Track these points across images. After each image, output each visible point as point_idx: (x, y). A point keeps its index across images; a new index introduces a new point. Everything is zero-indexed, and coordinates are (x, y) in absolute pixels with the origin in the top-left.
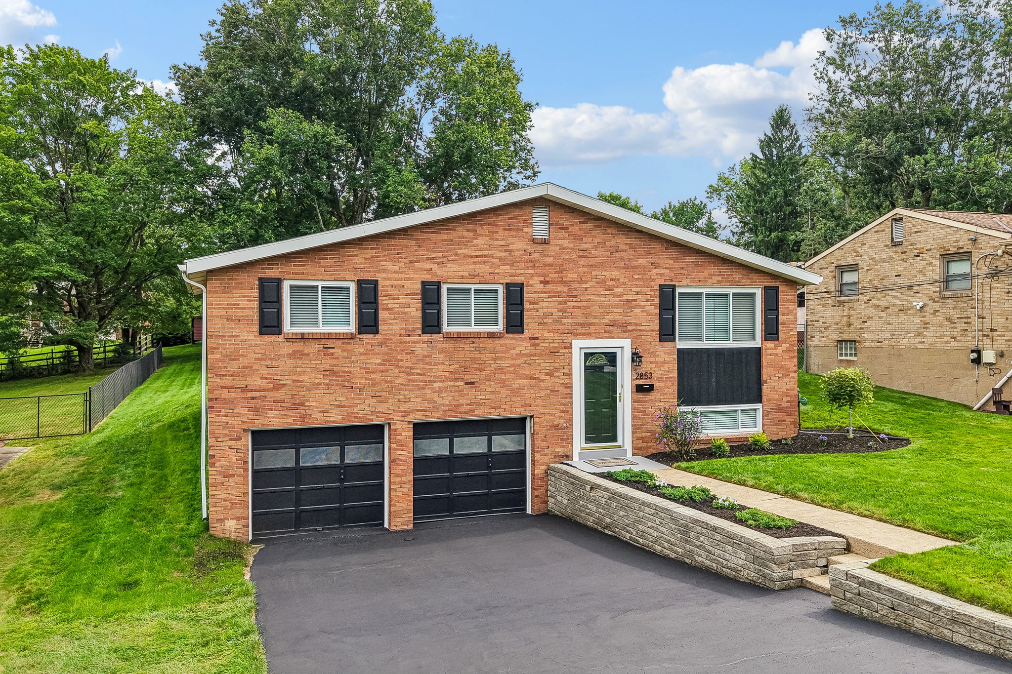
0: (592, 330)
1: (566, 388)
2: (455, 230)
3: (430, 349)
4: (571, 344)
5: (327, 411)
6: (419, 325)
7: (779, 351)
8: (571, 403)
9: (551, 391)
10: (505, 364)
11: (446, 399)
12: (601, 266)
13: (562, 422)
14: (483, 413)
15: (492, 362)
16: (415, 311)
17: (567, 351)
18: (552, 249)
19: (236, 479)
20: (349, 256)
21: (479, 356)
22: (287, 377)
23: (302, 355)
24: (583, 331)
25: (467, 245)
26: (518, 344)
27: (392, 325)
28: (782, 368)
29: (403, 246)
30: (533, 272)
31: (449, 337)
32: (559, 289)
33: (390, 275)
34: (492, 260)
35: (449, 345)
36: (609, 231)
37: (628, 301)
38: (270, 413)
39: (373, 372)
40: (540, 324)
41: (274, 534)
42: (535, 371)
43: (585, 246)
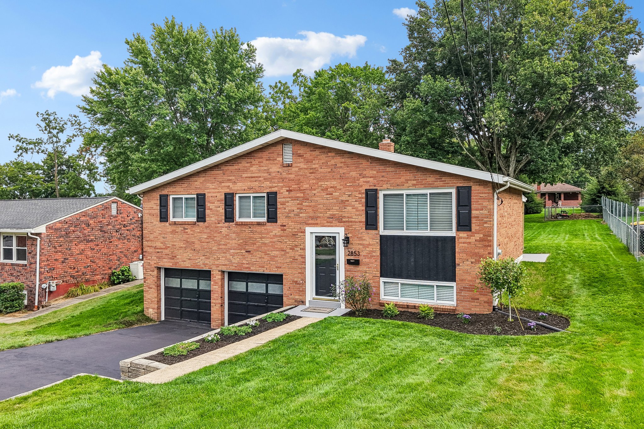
0: (319, 221)
1: (302, 258)
2: (241, 163)
3: (228, 231)
4: (305, 230)
6: (224, 218)
7: (472, 239)
8: (305, 268)
9: (293, 260)
10: (267, 241)
11: (236, 260)
12: (324, 179)
13: (300, 279)
14: (255, 269)
15: (260, 240)
16: (222, 210)
17: (302, 234)
18: (294, 169)
21: (253, 236)
22: (170, 243)
23: (175, 232)
24: (313, 222)
25: (247, 171)
26: (274, 229)
27: (211, 217)
29: (217, 174)
30: (282, 185)
31: (238, 224)
32: (298, 195)
33: (211, 191)
34: (260, 179)
35: (237, 229)
36: (330, 154)
37: (343, 202)
39: (203, 242)
40: (287, 217)
41: (172, 319)
42: (284, 246)
43: (314, 166)
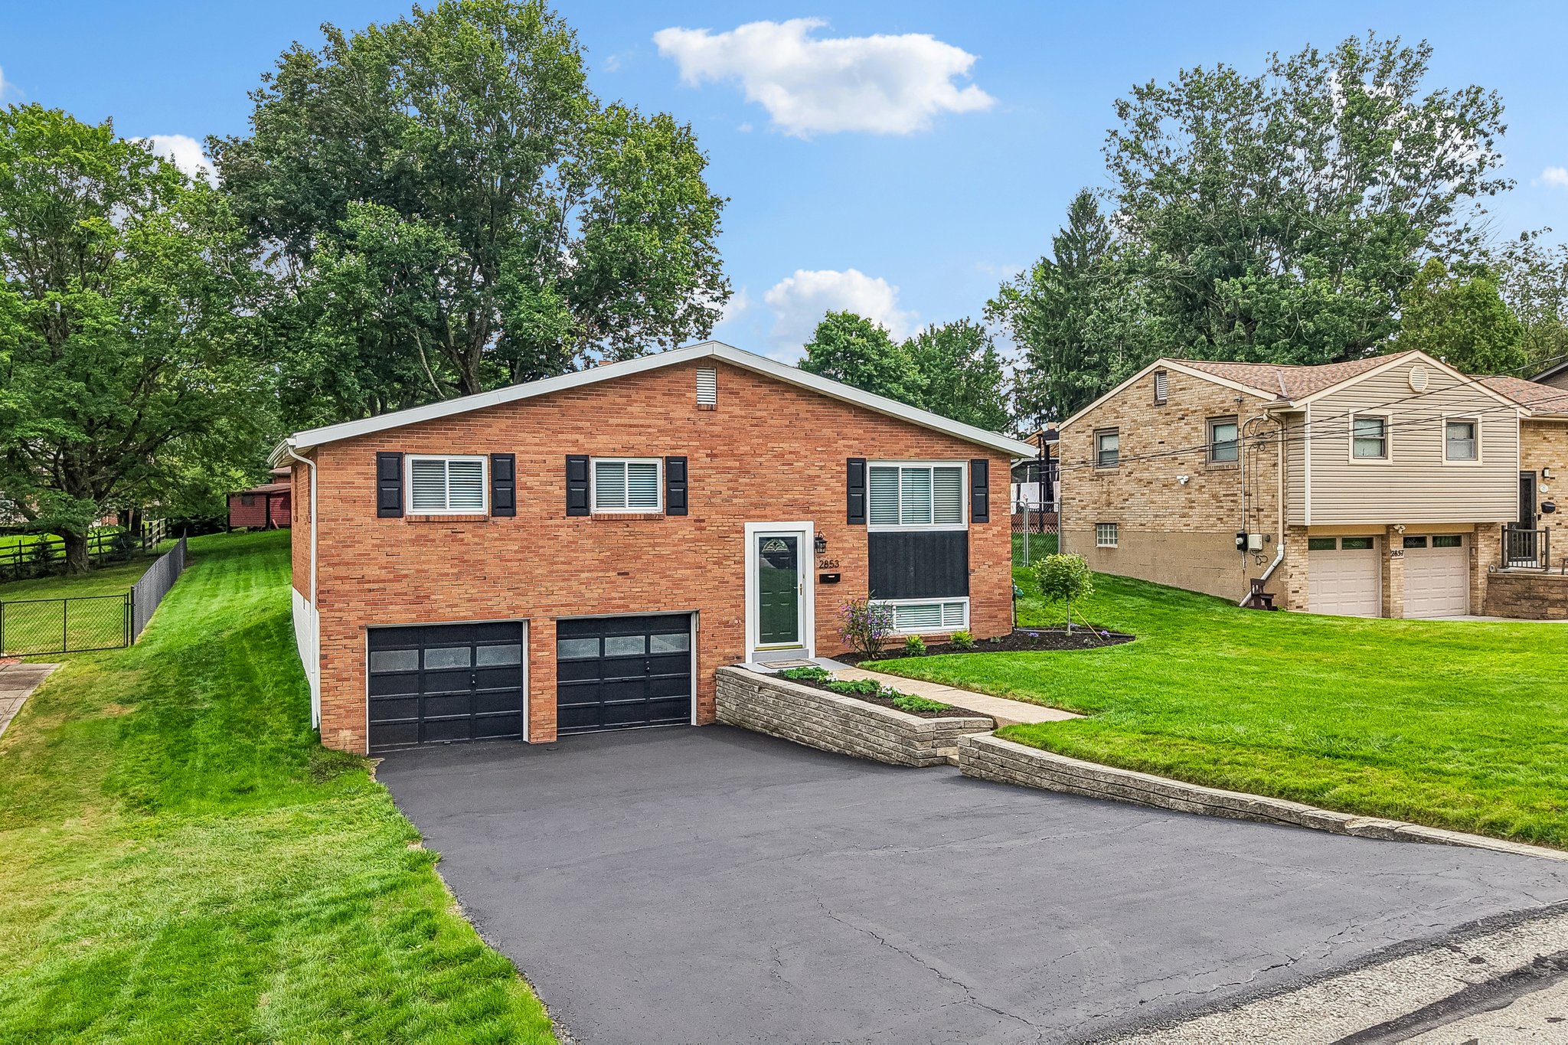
0: (768, 512)
1: (737, 578)
2: (606, 396)
3: (576, 534)
4: (743, 528)
5: (456, 606)
6: (564, 506)
7: (989, 534)
8: (744, 596)
9: (720, 583)
10: (665, 551)
11: (594, 593)
12: (778, 437)
13: (734, 618)
14: (637, 609)
15: (650, 549)
16: (558, 490)
17: (738, 535)
18: (721, 416)
19: (352, 682)
20: (481, 426)
21: (634, 541)
22: (410, 567)
23: (427, 540)
24: (757, 512)
25: (619, 413)
26: (681, 528)
27: (531, 505)
28: (993, 555)
29: (544, 414)
30: (698, 443)
31: (598, 519)
32: (729, 464)
33: (528, 448)
34: (650, 430)
35: (599, 529)
36: (787, 395)
37: (811, 478)
38: (391, 607)
39: (509, 560)
40: (707, 504)
41: (393, 747)
42: (701, 559)
43: (759, 414)
